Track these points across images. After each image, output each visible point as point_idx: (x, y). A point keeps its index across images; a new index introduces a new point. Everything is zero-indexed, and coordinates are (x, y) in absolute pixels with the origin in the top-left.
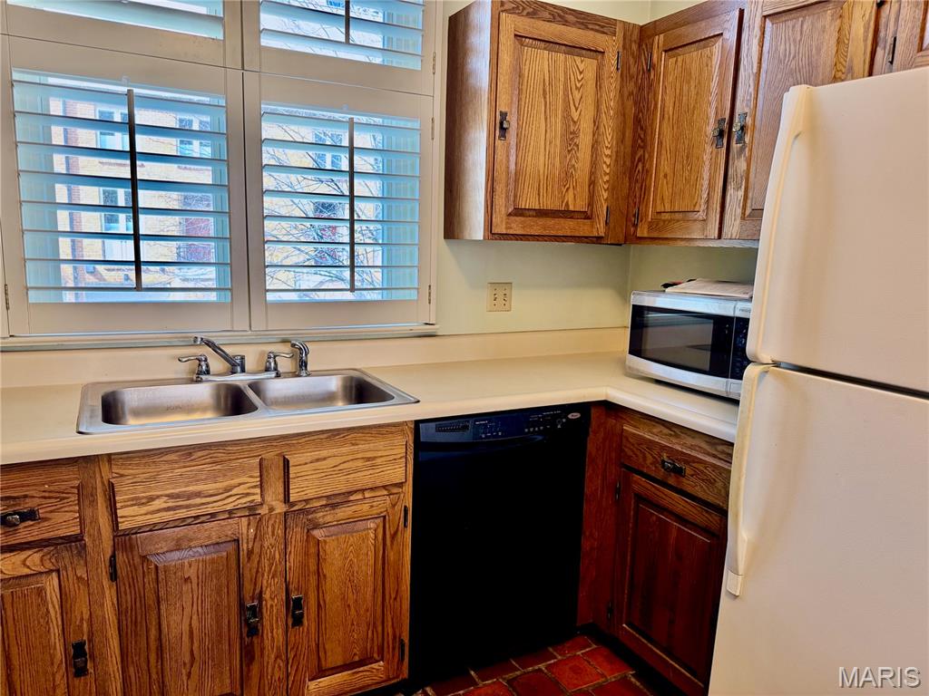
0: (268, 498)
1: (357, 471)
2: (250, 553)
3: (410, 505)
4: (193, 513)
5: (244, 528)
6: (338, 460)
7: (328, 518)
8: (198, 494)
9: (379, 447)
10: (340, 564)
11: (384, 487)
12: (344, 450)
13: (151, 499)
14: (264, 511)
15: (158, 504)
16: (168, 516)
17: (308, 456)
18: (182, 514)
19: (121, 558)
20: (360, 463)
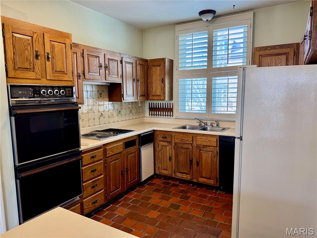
0: (194, 143)
1: (207, 142)
2: (191, 151)
3: (218, 151)
4: (183, 142)
5: (190, 146)
6: (204, 139)
7: (203, 149)
8: (184, 140)
9: (212, 139)
10: (205, 158)
11: (213, 146)
12: (205, 138)
13: (178, 139)
14: (193, 145)
15: (179, 140)
16: (180, 142)
17: (199, 137)
18: (182, 142)
19: (175, 147)
20: (208, 141)
